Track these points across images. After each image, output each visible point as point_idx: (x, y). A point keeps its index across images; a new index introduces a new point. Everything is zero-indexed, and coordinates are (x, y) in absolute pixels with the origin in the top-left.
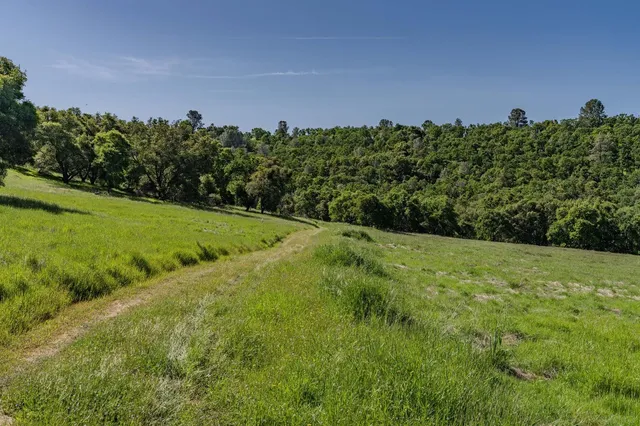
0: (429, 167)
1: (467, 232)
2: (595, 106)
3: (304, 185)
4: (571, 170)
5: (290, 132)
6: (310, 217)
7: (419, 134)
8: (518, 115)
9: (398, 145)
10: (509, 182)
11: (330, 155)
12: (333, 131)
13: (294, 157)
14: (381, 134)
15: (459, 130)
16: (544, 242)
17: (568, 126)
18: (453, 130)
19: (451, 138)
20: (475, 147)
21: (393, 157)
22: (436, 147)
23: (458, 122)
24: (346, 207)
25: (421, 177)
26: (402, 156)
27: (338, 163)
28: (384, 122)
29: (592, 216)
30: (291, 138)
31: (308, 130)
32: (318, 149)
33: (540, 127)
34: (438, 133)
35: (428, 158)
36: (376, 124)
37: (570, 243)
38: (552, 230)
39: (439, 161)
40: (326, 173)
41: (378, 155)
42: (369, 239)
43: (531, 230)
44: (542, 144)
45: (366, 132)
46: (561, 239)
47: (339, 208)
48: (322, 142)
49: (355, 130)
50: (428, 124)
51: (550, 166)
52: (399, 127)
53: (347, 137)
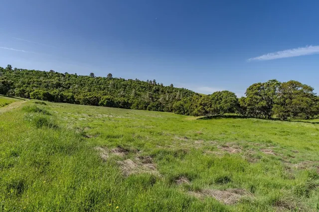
0: (66, 85)
1: (78, 103)
2: (110, 75)
3: (19, 87)
4: (105, 89)
5: (13, 69)
6: (22, 97)
7: (64, 76)
8: (92, 74)
9: (56, 78)
10: (89, 91)
11: (31, 78)
12: (32, 71)
13: (15, 77)
14: (50, 74)
15: (76, 76)
16: (98, 105)
17: (104, 79)
18: (74, 76)
19: (74, 78)
20: (81, 81)
21: (55, 81)
22: (69, 80)
23: (76, 74)
24: (37, 95)
25: (64, 87)
26: (58, 81)
27: (34, 81)
28: (52, 71)
29: (109, 99)
30: (13, 71)
31: (21, 69)
32: (26, 76)
33: (97, 78)
34: (70, 76)
35: (66, 83)
36: (49, 71)
37: (104, 106)
38: (100, 102)
39: (70, 84)
40: (29, 84)
41: (49, 80)
42: (45, 104)
43: (95, 102)
44: (98, 82)
45: (45, 73)
46: (102, 104)
47: (34, 95)
48: (27, 74)
49: (41, 72)
50: (66, 73)
51: (100, 88)
52: (57, 73)
53: (38, 73)
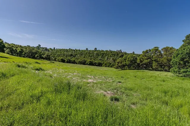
0: (75, 55)
1: (77, 63)
2: (96, 49)
4: (92, 56)
5: (55, 49)
7: (74, 51)
8: (87, 49)
10: (84, 57)
11: (61, 53)
12: (62, 49)
17: (93, 51)
19: (78, 51)
20: (81, 53)
21: (70, 53)
23: (80, 49)
25: (73, 56)
26: (71, 53)
28: (70, 49)
29: (91, 62)
31: (59, 49)
33: (89, 51)
36: (68, 49)
38: (86, 63)
39: (76, 54)
41: (68, 53)
43: (84, 63)
44: (89, 53)
45: (67, 50)
46: (87, 64)
48: (60, 51)
50: (76, 49)
51: (90, 56)
52: (72, 49)
53: (64, 50)
